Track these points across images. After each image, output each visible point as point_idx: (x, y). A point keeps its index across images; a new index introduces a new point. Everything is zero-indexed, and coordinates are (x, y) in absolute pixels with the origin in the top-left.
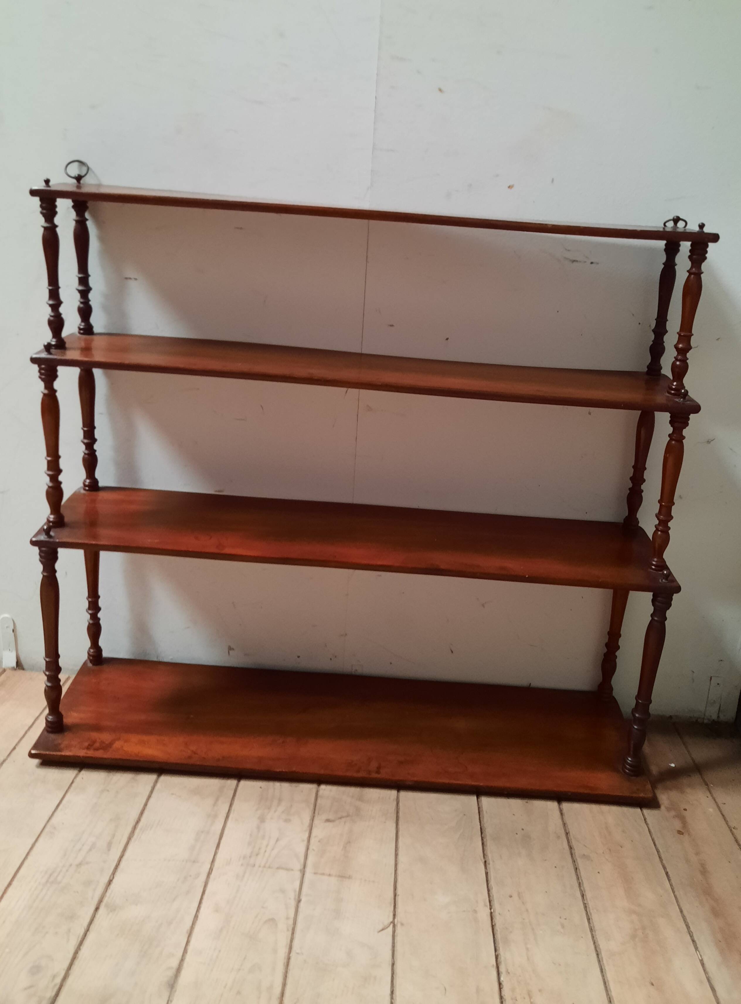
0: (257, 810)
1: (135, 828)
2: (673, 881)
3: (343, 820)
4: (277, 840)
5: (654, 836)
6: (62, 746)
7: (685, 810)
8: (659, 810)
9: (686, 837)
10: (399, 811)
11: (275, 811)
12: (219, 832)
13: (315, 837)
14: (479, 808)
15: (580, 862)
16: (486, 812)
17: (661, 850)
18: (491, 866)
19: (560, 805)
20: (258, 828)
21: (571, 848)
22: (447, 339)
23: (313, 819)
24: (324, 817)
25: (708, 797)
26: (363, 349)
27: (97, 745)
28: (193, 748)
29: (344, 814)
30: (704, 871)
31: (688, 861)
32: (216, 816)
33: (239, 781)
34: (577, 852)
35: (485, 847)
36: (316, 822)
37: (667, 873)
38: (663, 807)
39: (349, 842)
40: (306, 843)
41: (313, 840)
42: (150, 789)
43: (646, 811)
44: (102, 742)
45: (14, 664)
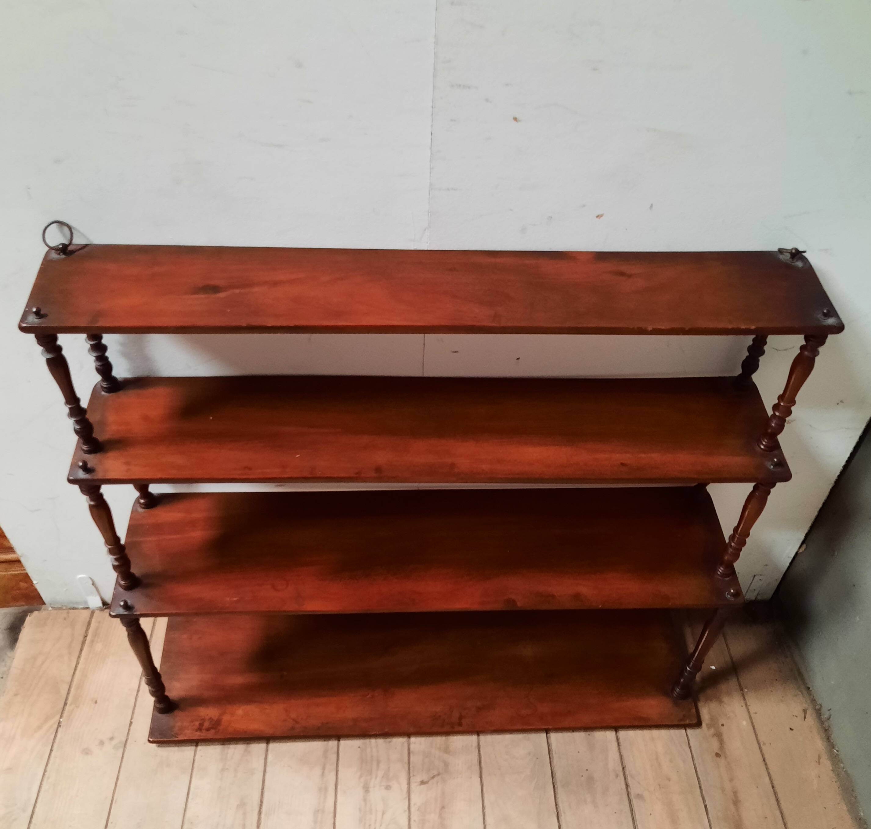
0: (361, 777)
1: (260, 813)
2: (710, 816)
3: (435, 779)
4: (383, 813)
5: (695, 762)
6: (176, 730)
7: (723, 725)
8: (701, 729)
9: (722, 761)
10: (481, 761)
11: (376, 777)
12: (332, 810)
13: (415, 804)
14: (549, 746)
15: (634, 802)
16: (555, 753)
17: (701, 778)
18: (562, 818)
19: (617, 733)
20: (365, 800)
21: (627, 786)
22: (518, 359)
23: (409, 784)
24: (419, 779)
25: (742, 706)
26: (424, 374)
27: (207, 724)
28: (293, 715)
29: (436, 773)
30: (736, 802)
31: (723, 790)
32: (326, 789)
33: (339, 740)
34: (634, 791)
35: (556, 795)
36: (413, 786)
37: (706, 807)
38: (704, 725)
39: (443, 807)
40: (407, 813)
41: (413, 809)
42: (263, 761)
43: (690, 731)
44: (211, 719)
45: (100, 604)
